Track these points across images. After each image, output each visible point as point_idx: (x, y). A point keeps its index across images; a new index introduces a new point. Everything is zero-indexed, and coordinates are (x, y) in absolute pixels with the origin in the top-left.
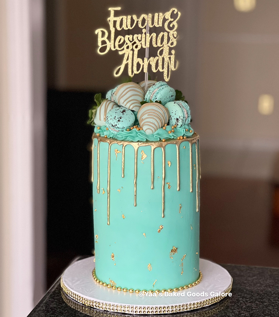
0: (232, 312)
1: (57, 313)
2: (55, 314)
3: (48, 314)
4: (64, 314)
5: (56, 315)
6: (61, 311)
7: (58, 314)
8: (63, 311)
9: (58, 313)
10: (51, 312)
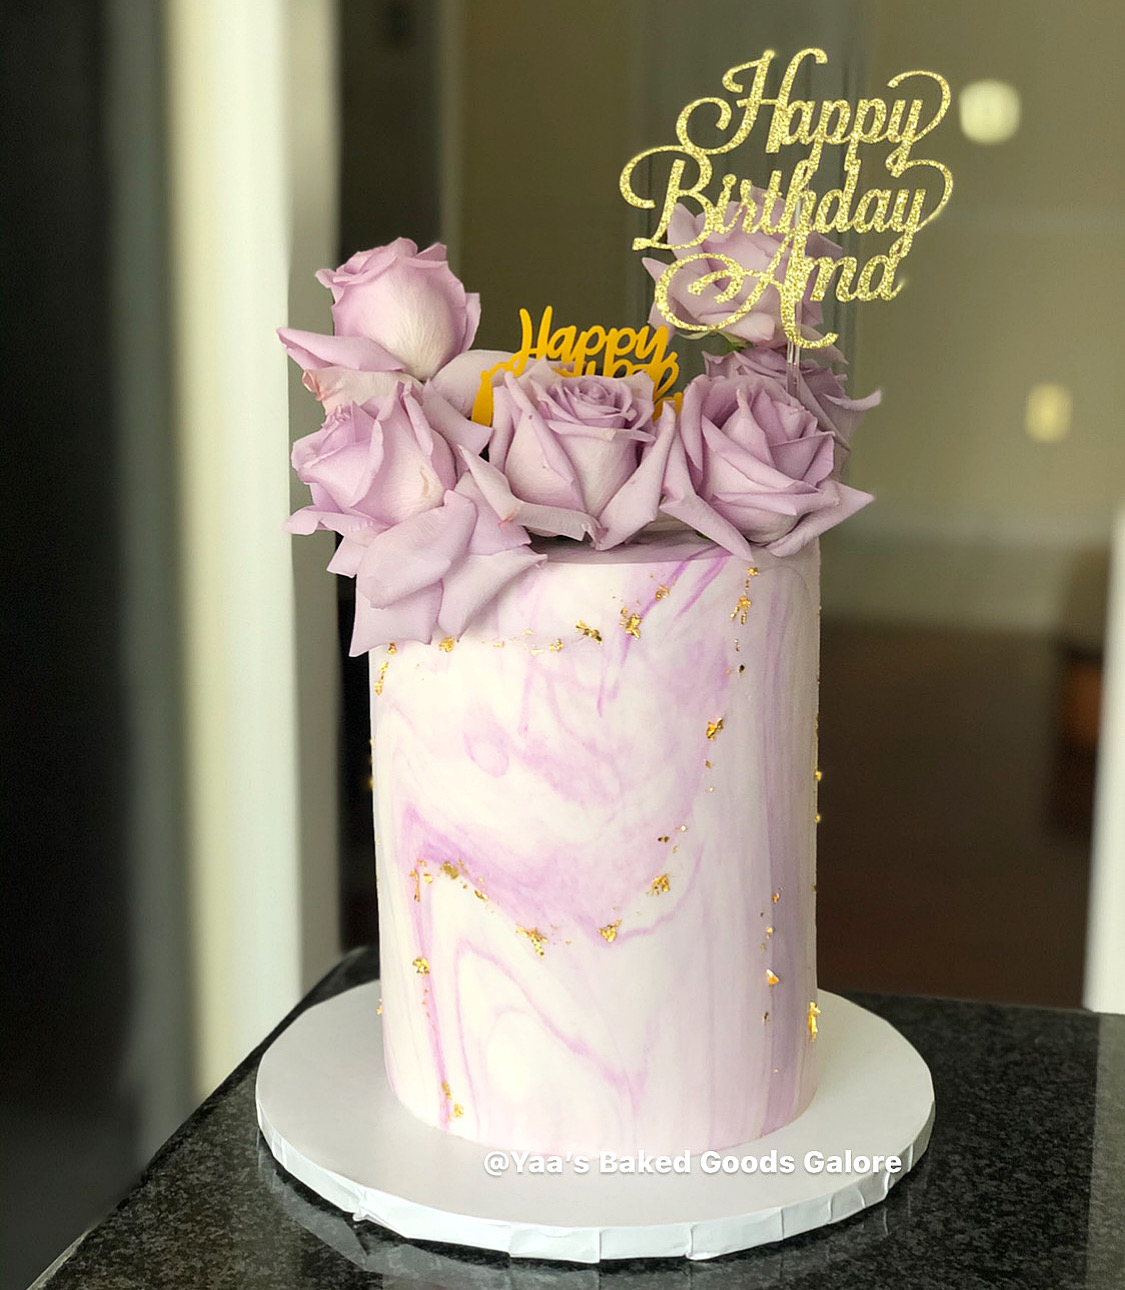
0: (919, 1225)
1: (207, 1216)
2: (199, 1218)
3: (171, 1217)
4: (234, 1220)
5: (198, 1222)
6: (225, 1204)
7: (208, 1219)
8: (231, 1207)
9: (210, 1212)
10: (186, 1211)
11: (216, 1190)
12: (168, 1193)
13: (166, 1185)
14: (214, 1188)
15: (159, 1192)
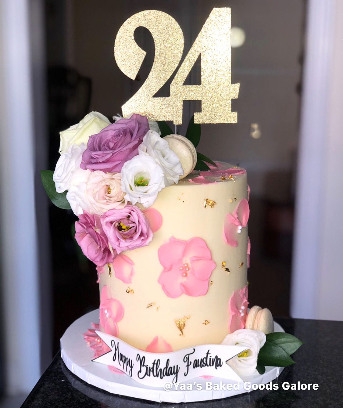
11: (60, 402)
12: (43, 404)
13: (41, 400)
14: (60, 401)
15: (40, 403)
